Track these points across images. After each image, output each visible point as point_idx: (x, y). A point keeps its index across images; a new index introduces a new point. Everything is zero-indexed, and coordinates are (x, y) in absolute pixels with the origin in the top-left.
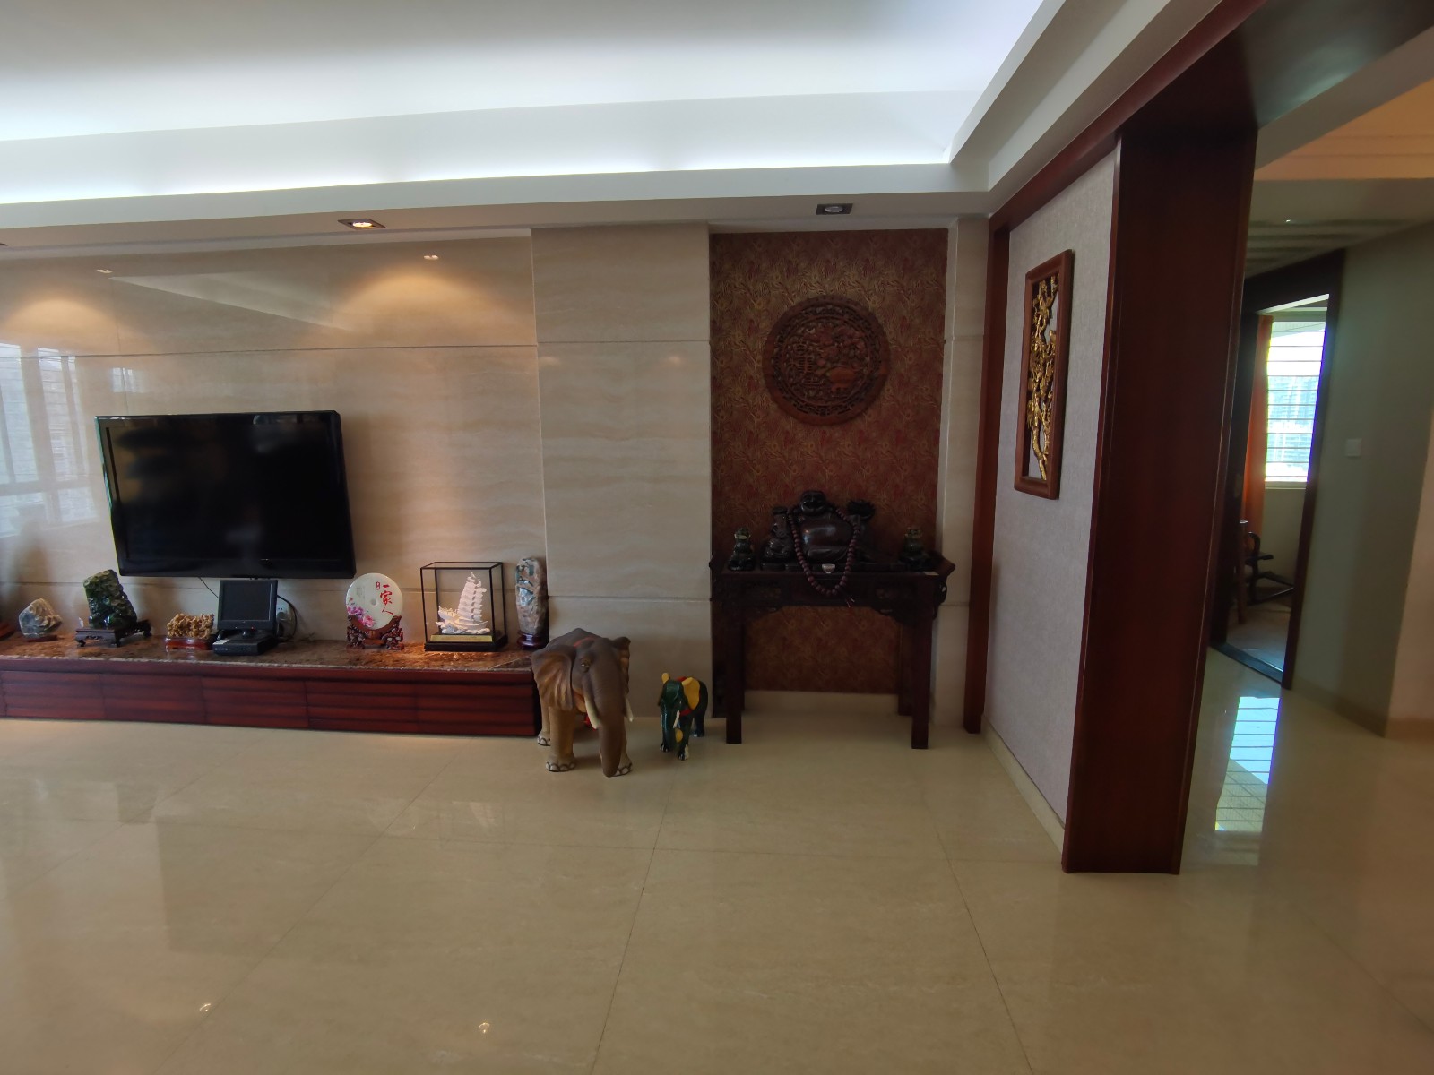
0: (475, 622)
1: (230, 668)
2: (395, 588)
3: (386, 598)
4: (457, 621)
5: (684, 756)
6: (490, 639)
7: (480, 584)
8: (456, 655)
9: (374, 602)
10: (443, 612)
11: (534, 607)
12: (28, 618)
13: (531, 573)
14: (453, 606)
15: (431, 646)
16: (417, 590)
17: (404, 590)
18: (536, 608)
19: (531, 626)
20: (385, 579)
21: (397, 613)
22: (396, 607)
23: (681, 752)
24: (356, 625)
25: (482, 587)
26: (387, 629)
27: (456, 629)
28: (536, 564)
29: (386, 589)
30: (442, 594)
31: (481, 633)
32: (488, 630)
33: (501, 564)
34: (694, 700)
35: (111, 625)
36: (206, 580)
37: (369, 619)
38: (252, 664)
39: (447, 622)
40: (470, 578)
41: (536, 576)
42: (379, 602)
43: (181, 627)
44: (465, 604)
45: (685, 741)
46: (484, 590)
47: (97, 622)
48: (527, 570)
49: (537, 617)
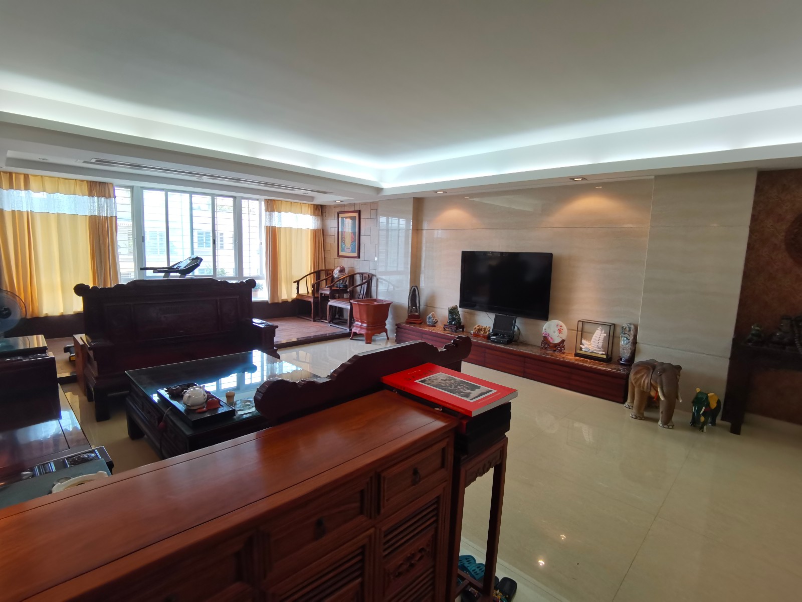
0: (598, 348)
1: (496, 347)
2: (564, 327)
3: (560, 331)
4: (590, 346)
5: (703, 430)
6: (605, 357)
7: (603, 332)
8: (589, 361)
9: (555, 332)
10: (583, 341)
11: (629, 346)
12: (430, 318)
13: (630, 330)
14: (589, 339)
15: (576, 355)
16: (575, 330)
17: (568, 329)
18: (630, 347)
19: (626, 354)
20: (561, 323)
21: (564, 338)
22: (564, 335)
23: (701, 428)
24: (546, 340)
25: (604, 333)
26: (558, 344)
27: (589, 350)
28: (632, 326)
29: (561, 327)
30: (584, 334)
31: (601, 354)
32: (604, 353)
33: (614, 325)
34: (713, 405)
35: (454, 324)
36: (488, 313)
37: (552, 339)
38: (505, 347)
39: (586, 346)
40: (599, 328)
41: (632, 332)
42: (557, 333)
43: (479, 329)
44: (595, 339)
45: (705, 423)
46: (605, 335)
47: (450, 323)
48: (628, 329)
49: (630, 351)
